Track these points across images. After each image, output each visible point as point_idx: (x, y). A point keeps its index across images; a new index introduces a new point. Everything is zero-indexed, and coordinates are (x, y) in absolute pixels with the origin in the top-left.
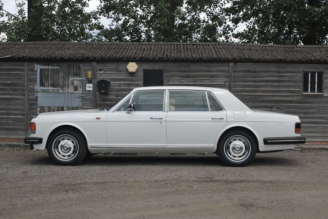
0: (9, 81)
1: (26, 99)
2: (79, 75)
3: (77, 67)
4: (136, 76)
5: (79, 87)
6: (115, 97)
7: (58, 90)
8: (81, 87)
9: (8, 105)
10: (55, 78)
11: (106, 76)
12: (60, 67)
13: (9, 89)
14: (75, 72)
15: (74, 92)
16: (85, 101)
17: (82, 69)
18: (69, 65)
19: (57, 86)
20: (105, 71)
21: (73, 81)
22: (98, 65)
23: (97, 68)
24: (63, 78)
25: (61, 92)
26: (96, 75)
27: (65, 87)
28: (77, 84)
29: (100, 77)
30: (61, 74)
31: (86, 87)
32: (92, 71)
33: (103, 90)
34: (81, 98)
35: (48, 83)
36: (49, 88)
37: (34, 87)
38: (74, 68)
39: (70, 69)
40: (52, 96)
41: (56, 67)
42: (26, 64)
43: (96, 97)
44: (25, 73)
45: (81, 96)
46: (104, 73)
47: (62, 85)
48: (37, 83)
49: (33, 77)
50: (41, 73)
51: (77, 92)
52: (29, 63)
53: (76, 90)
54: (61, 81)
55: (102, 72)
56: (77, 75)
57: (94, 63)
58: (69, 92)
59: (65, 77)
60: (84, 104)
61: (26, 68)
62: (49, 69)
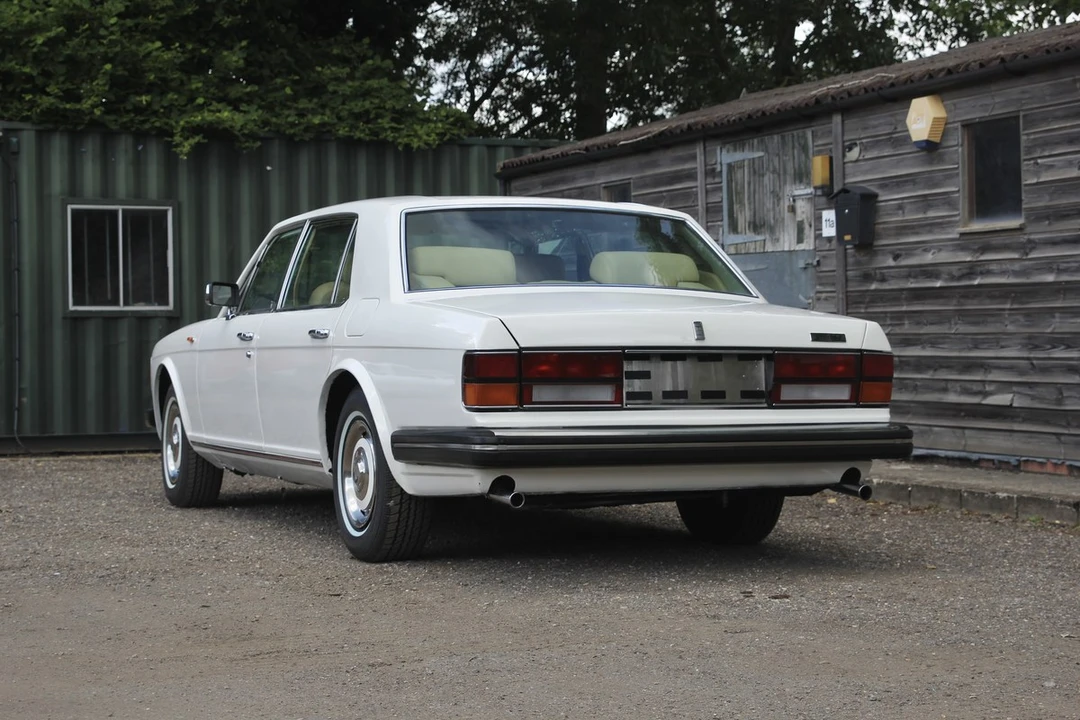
2: (807, 176)
3: (800, 144)
4: (941, 160)
5: (807, 226)
6: (891, 262)
7: (764, 240)
8: (810, 226)
10: (757, 196)
11: (866, 172)
12: (766, 151)
14: (797, 166)
15: (797, 248)
16: (820, 284)
17: (811, 151)
18: (783, 138)
19: (763, 226)
20: (865, 148)
21: (794, 201)
22: (847, 127)
23: (846, 138)
24: (773, 192)
25: (769, 248)
26: (844, 168)
27: (777, 230)
28: (803, 212)
29: (854, 176)
30: (768, 179)
31: (821, 223)
32: (833, 155)
33: (848, 234)
34: (811, 270)
35: (744, 217)
36: (746, 237)
37: (718, 234)
38: (793, 148)
39: (786, 155)
40: (753, 268)
41: (758, 150)
42: (699, 150)
43: (846, 266)
44: (699, 184)
45: (810, 261)
46: (861, 158)
47: (772, 221)
48: (722, 220)
49: (713, 199)
50: (729, 182)
51: (802, 247)
52: (705, 148)
53: (800, 240)
54: (769, 204)
55: (854, 154)
56: (802, 176)
57: (837, 119)
58: (786, 249)
59: (778, 189)
60: (818, 295)
61: (699, 165)
62: (744, 161)
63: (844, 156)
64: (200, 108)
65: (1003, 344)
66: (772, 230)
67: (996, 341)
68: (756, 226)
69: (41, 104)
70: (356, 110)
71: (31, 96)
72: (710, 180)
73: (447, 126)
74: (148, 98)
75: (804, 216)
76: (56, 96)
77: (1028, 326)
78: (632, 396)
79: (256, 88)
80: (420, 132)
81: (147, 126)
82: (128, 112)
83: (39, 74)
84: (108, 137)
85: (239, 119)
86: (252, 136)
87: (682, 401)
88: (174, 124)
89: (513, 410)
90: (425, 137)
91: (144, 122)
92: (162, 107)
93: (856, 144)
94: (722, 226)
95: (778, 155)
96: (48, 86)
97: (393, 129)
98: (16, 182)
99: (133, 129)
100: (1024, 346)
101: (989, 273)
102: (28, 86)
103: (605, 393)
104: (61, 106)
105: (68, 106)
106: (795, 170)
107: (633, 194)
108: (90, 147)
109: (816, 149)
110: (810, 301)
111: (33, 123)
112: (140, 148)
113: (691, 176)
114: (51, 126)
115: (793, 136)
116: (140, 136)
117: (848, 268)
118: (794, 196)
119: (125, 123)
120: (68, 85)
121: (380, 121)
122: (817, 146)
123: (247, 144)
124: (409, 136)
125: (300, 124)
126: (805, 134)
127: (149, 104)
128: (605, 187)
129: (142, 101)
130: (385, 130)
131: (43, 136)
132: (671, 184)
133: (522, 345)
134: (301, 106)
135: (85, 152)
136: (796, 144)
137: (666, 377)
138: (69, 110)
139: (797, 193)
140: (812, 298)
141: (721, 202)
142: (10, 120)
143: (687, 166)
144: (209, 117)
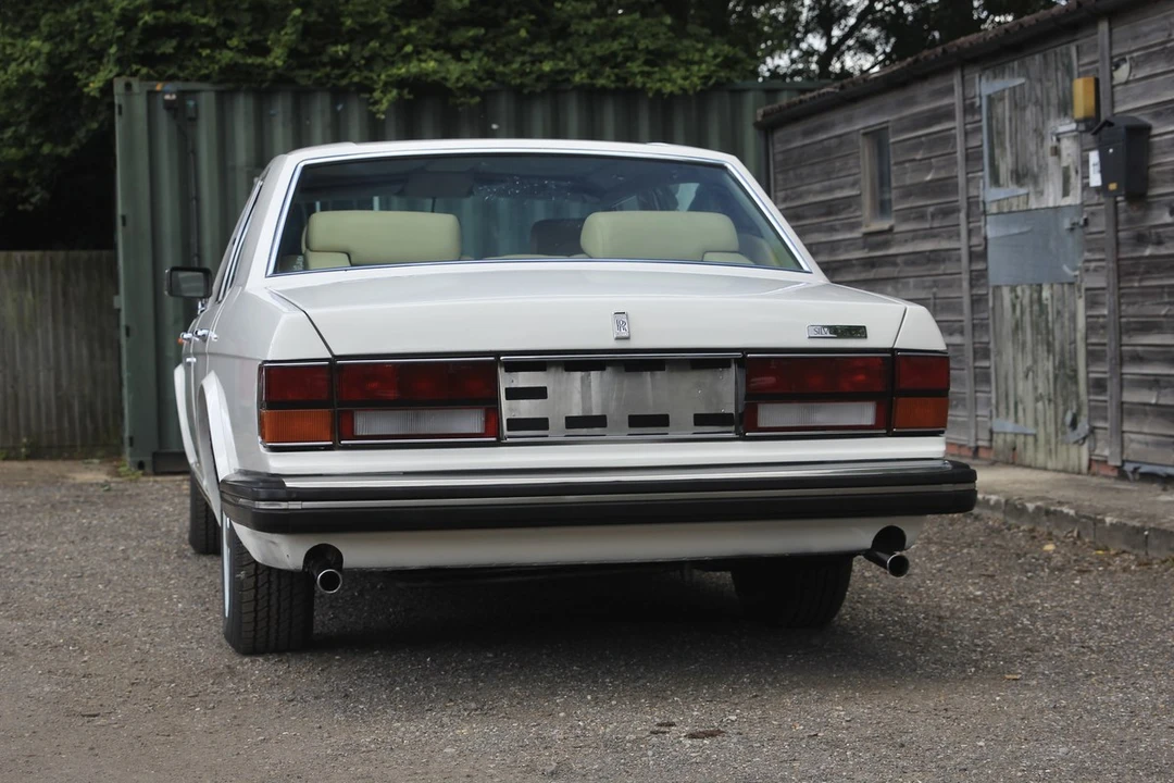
0: (933, 171)
1: (964, 253)
3: (1063, 65)
5: (1073, 173)
6: (1167, 218)
7: (1028, 194)
8: (1077, 172)
9: (935, 284)
10: (1019, 136)
11: (1136, 98)
12: (1028, 76)
13: (931, 209)
14: (1061, 94)
15: (1063, 203)
16: (1089, 251)
17: (1076, 73)
18: (1045, 57)
19: (1025, 175)
20: (1135, 65)
21: (1058, 140)
22: (1116, 37)
23: (1115, 52)
24: (1035, 131)
25: (1033, 205)
26: (1112, 94)
27: (1041, 179)
28: (1069, 155)
29: (1124, 102)
30: (1030, 113)
31: (1088, 168)
32: (1100, 76)
33: (1113, 182)
34: (1078, 232)
35: (1005, 166)
36: (1009, 190)
37: (978, 188)
38: (1057, 69)
39: (1049, 80)
40: (1016, 231)
41: (1019, 76)
42: (956, 80)
43: (1117, 223)
44: (957, 124)
45: (1076, 220)
46: (1131, 78)
47: (1036, 169)
48: (982, 170)
49: (974, 143)
50: (990, 118)
51: (1069, 201)
52: (963, 77)
53: (1066, 193)
54: (1032, 147)
55: (1122, 73)
56: (1065, 107)
57: (1103, 27)
58: (1051, 204)
59: (1041, 125)
60: (1087, 264)
61: (956, 99)
62: (1004, 90)
63: (1112, 78)
64: (407, 58)
66: (1035, 180)
68: (1019, 177)
69: (219, 61)
70: (599, 53)
71: (208, 51)
72: (969, 119)
73: (713, 68)
74: (346, 48)
75: (1070, 160)
76: (237, 50)
78: (515, 424)
79: (482, 31)
80: (674, 75)
81: (344, 82)
82: (324, 65)
83: (218, 24)
84: (301, 97)
85: (455, 69)
86: (470, 90)
87: (597, 430)
88: (375, 77)
89: (327, 448)
90: (680, 81)
91: (343, 76)
92: (363, 58)
93: (1124, 60)
94: (982, 177)
95: (1040, 80)
96: (230, 39)
97: (642, 73)
98: (195, 152)
99: (329, 86)
102: (208, 40)
103: (472, 422)
104: (241, 61)
105: (250, 61)
106: (1059, 99)
107: (892, 140)
108: (280, 108)
109: (1081, 69)
110: (1077, 273)
111: (214, 83)
112: (340, 107)
113: (948, 114)
114: (231, 86)
115: (1056, 55)
116: (339, 94)
117: (1120, 227)
118: (1059, 134)
119: (320, 78)
120: (256, 37)
121: (629, 64)
122: (1083, 65)
123: (462, 99)
124: (660, 80)
125: (531, 72)
126: (1068, 49)
127: (348, 55)
128: (865, 134)
129: (337, 52)
130: (635, 75)
131: (223, 100)
132: (929, 125)
133: (337, 353)
134: (536, 51)
135: (274, 115)
136: (1060, 65)
137: (572, 394)
138: (252, 65)
139: (1062, 129)
140: (1079, 269)
141: (981, 146)
142: (187, 80)
143: (946, 101)
144: (414, 67)
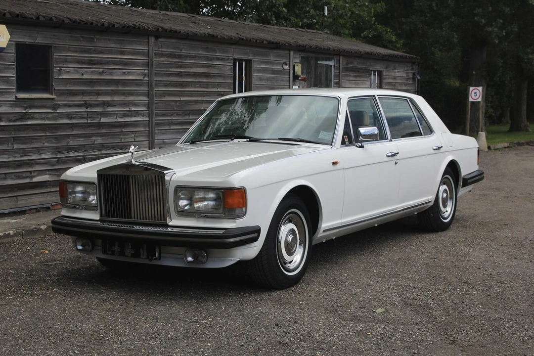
4: (2, 59)
65: (41, 152)
67: (39, 151)
77: (56, 143)
100: (53, 153)
101: (33, 118)
